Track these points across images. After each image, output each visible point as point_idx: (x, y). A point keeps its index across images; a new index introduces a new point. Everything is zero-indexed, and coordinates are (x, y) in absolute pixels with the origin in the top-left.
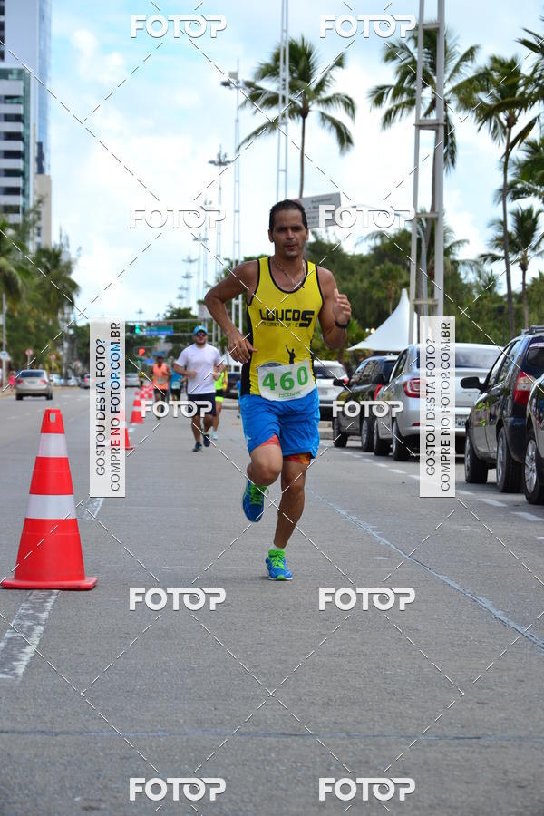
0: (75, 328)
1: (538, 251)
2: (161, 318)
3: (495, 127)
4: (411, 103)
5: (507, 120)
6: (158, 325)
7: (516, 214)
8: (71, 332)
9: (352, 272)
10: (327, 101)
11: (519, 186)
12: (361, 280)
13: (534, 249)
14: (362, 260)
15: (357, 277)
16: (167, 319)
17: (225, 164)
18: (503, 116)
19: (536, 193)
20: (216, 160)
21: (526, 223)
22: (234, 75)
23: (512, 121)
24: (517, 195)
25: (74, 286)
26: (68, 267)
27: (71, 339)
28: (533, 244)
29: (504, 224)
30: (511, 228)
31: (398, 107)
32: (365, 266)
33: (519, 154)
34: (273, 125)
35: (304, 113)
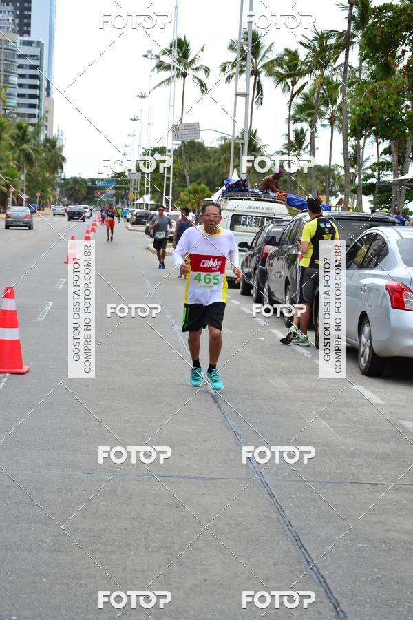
0: (64, 179)
1: (306, 151)
2: (109, 177)
3: (284, 86)
4: (242, 72)
5: (292, 82)
6: (107, 180)
7: (295, 131)
8: (62, 181)
9: (209, 158)
10: (197, 69)
11: (297, 117)
12: (214, 162)
13: (304, 150)
14: (215, 151)
15: (212, 160)
16: (112, 177)
17: (144, 97)
18: (289, 81)
19: (306, 120)
20: (140, 95)
21: (300, 136)
22: (150, 52)
23: (294, 83)
24: (296, 121)
25: (63, 159)
26: (61, 149)
27: (61, 186)
28: (303, 147)
29: (288, 135)
30: (292, 137)
31: (233, 74)
32: (216, 155)
33: (298, 100)
34: (168, 80)
35: (184, 75)
